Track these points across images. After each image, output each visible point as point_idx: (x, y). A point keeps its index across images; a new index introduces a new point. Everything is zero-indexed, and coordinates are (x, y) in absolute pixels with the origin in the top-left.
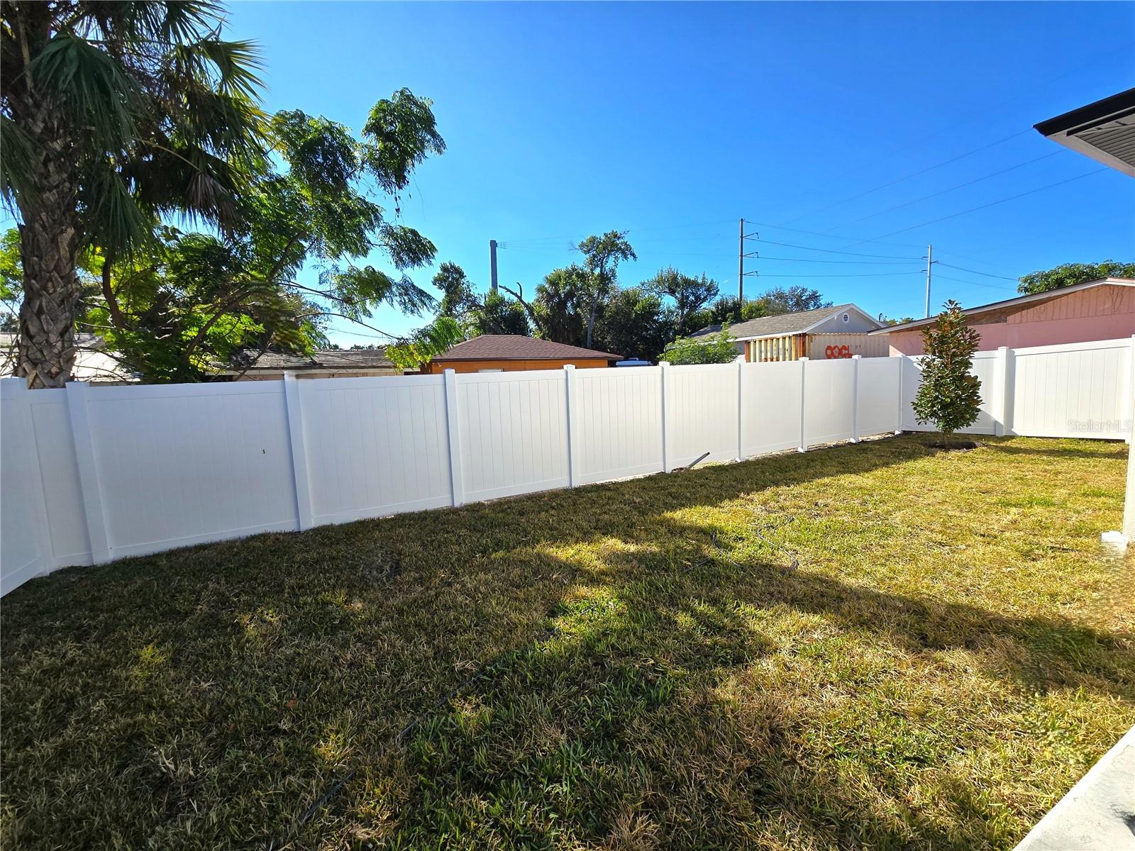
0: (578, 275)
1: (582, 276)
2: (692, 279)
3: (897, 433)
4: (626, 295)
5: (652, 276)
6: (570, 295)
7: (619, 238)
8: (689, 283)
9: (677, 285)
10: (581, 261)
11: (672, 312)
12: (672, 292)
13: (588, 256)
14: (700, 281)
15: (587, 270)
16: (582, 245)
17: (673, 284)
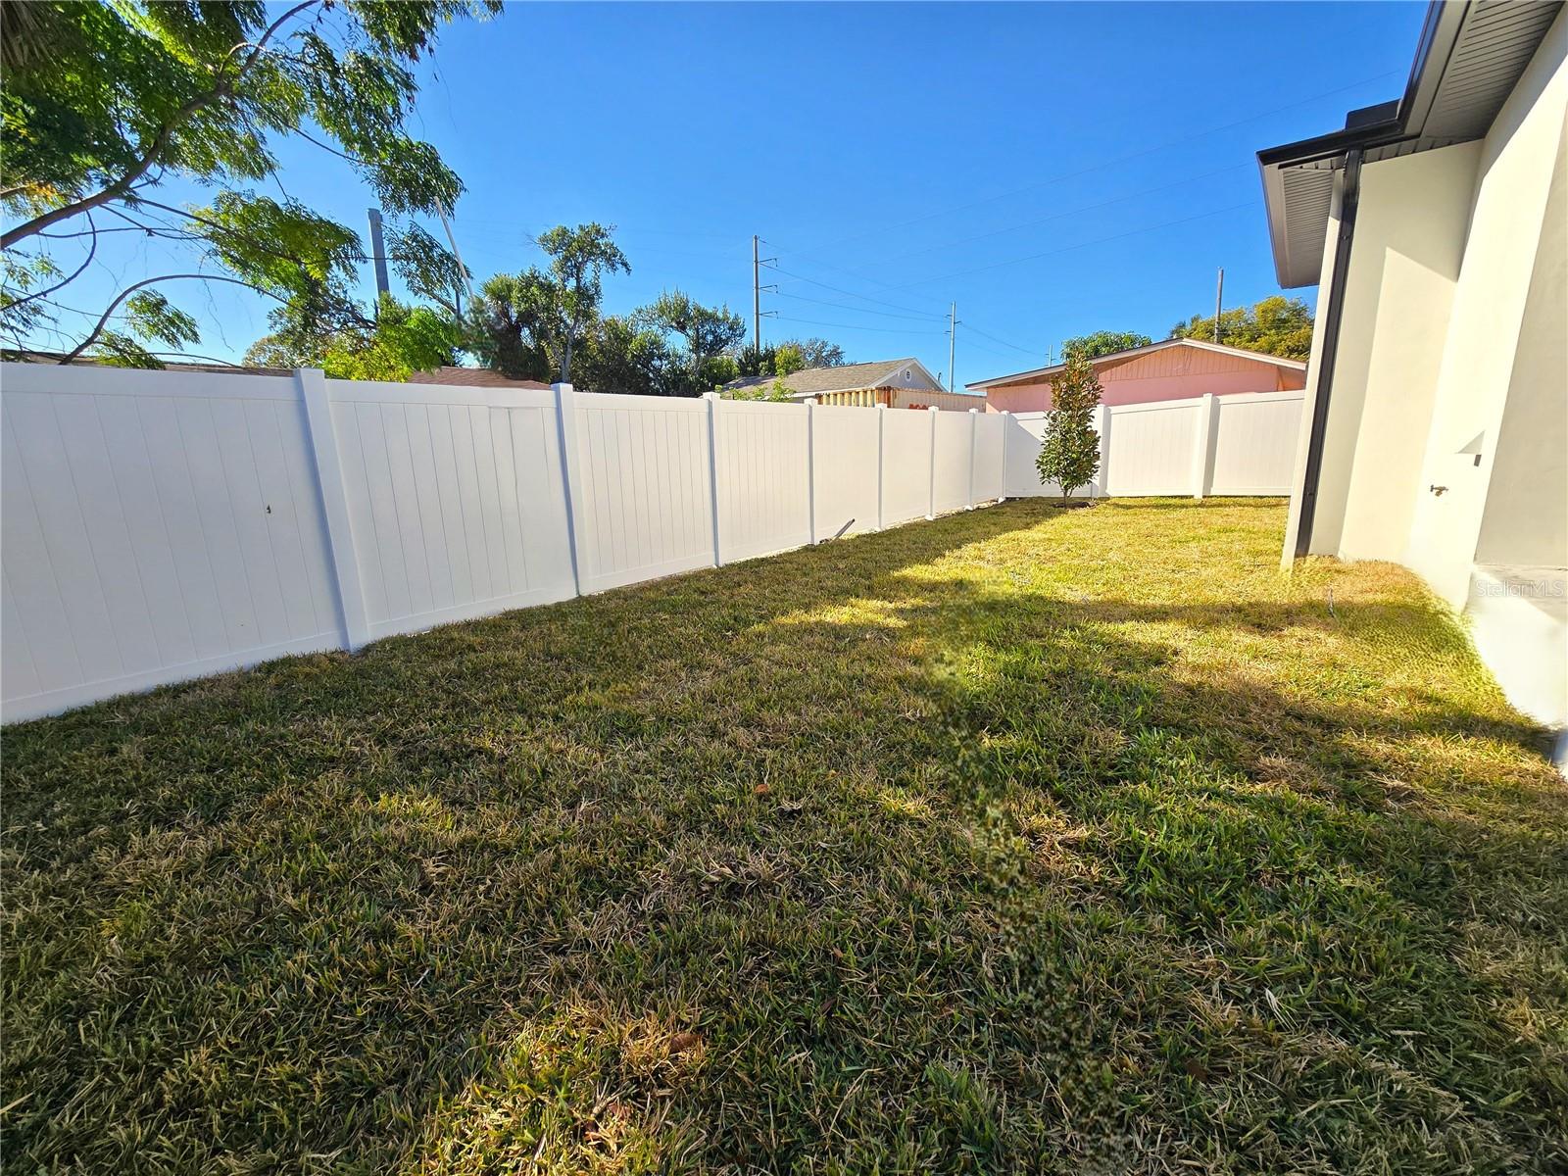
0: (541, 286)
1: (548, 289)
2: (710, 311)
3: (1001, 500)
4: (612, 326)
5: (652, 302)
6: (527, 318)
7: (603, 236)
8: (705, 317)
9: (689, 318)
10: (546, 265)
11: (681, 358)
12: (682, 328)
13: (555, 258)
14: (721, 316)
15: (556, 280)
16: (545, 240)
17: (682, 317)
